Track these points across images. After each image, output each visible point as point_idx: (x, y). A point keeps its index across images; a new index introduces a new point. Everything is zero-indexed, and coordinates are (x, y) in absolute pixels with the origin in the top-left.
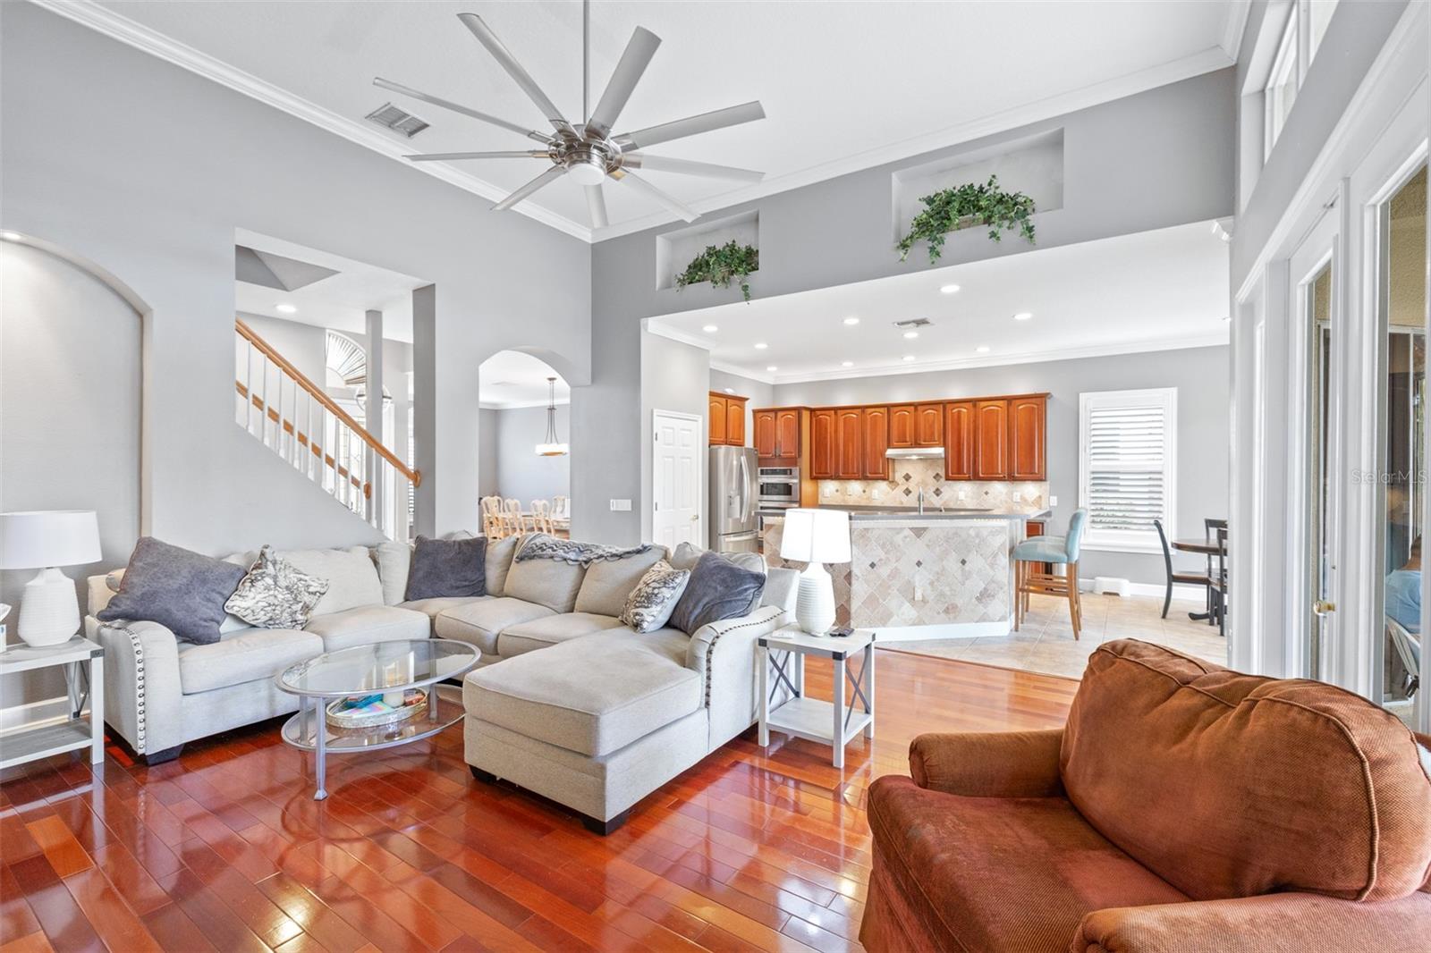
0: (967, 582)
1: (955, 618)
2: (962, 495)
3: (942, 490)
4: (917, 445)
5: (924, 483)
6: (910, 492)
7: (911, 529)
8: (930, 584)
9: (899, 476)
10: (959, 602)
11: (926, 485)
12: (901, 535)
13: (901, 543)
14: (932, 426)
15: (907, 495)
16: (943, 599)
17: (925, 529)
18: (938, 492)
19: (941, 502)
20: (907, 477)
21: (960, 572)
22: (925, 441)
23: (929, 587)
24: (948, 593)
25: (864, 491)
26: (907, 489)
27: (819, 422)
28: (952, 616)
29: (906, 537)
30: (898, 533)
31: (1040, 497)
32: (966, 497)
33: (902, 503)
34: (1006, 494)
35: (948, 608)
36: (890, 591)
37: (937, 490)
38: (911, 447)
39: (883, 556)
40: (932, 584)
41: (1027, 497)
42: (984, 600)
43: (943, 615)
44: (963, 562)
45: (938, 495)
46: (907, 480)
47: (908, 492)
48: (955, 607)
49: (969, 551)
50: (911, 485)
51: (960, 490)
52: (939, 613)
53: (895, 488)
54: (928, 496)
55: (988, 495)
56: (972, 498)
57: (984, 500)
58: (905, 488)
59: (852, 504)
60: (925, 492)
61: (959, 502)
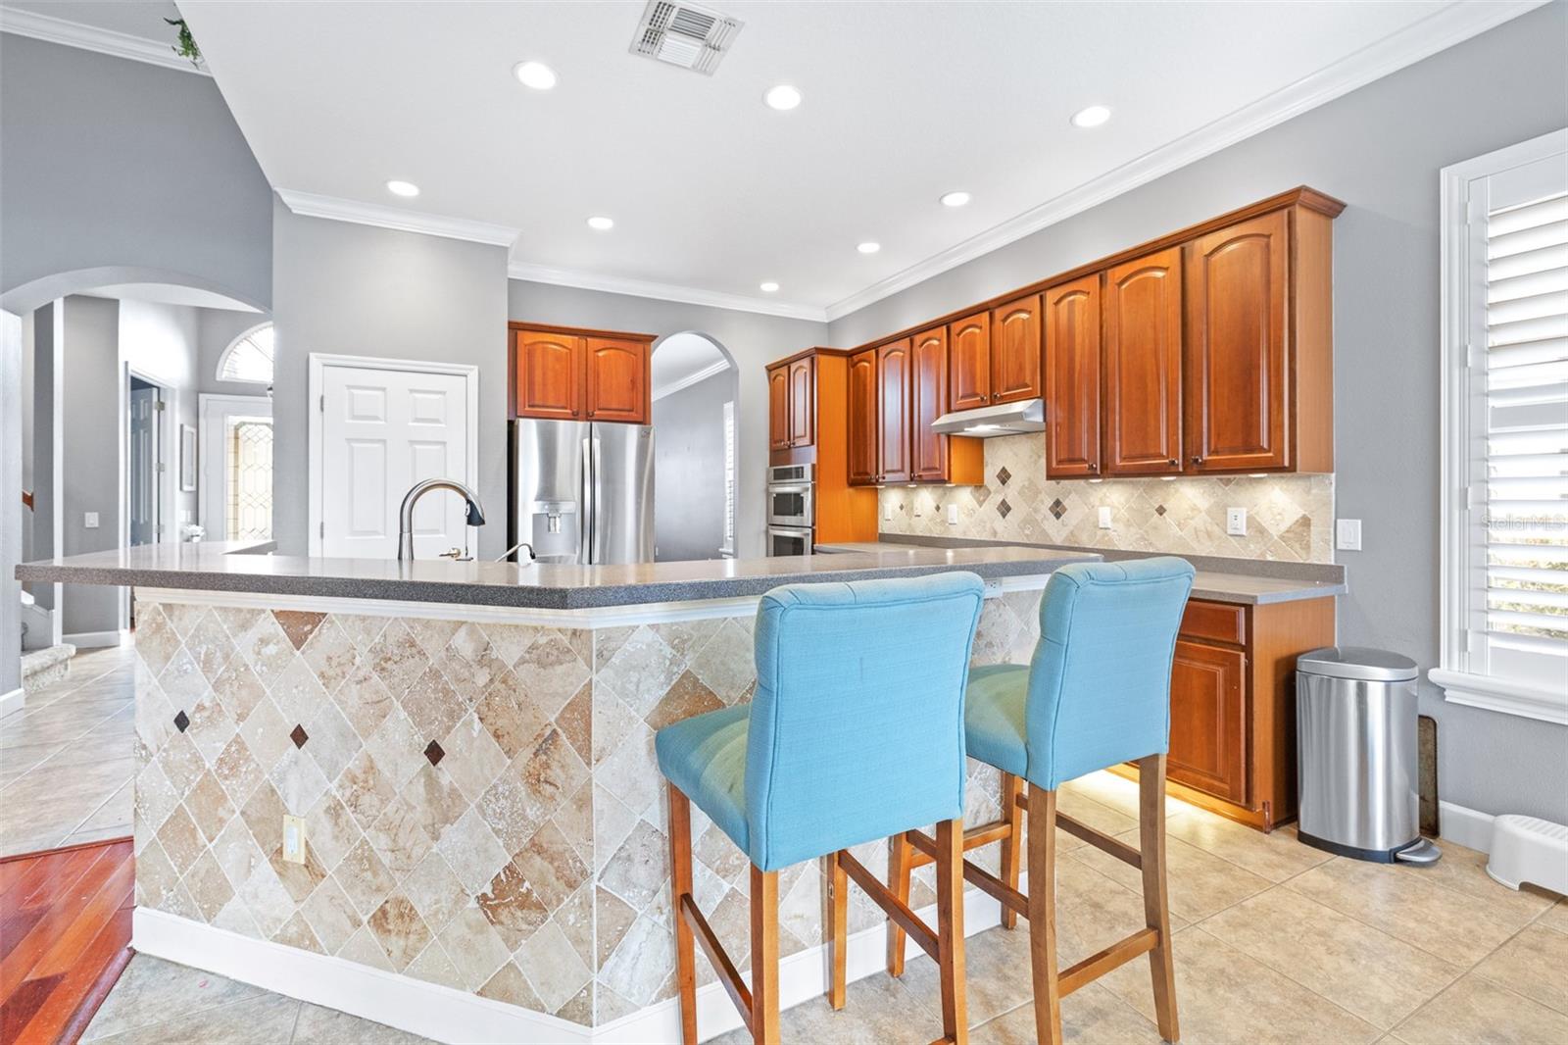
0: (446, 830)
1: (408, 955)
2: (1105, 516)
3: (1066, 503)
6: (1009, 509)
7: (278, 615)
8: (328, 810)
9: (990, 474)
10: (423, 903)
11: (1037, 492)
12: (252, 635)
13: (249, 658)
14: (1020, 352)
15: (1004, 514)
16: (368, 875)
17: (315, 618)
18: (1058, 510)
19: (1065, 533)
20: (1004, 477)
21: (420, 788)
22: (1007, 387)
23: (326, 825)
24: (386, 859)
25: (938, 508)
26: (1004, 502)
27: (857, 375)
28: (397, 944)
29: (264, 642)
30: (244, 626)
31: (1305, 522)
34: (1209, 512)
35: (383, 912)
36: (221, 813)
37: (1058, 503)
39: (207, 696)
40: (335, 812)
41: (1266, 521)
42: (504, 915)
43: (369, 933)
44: (435, 753)
45: (1058, 515)
46: (1004, 482)
47: (1005, 509)
48: (407, 914)
49: (453, 716)
50: (1011, 493)
51: (1102, 504)
52: (357, 924)
53: (984, 500)
54: (1039, 517)
55: (1165, 514)
56: (1128, 524)
57: (1155, 528)
58: (1001, 500)
59: (920, 534)
60: (1036, 511)
61: (1100, 533)
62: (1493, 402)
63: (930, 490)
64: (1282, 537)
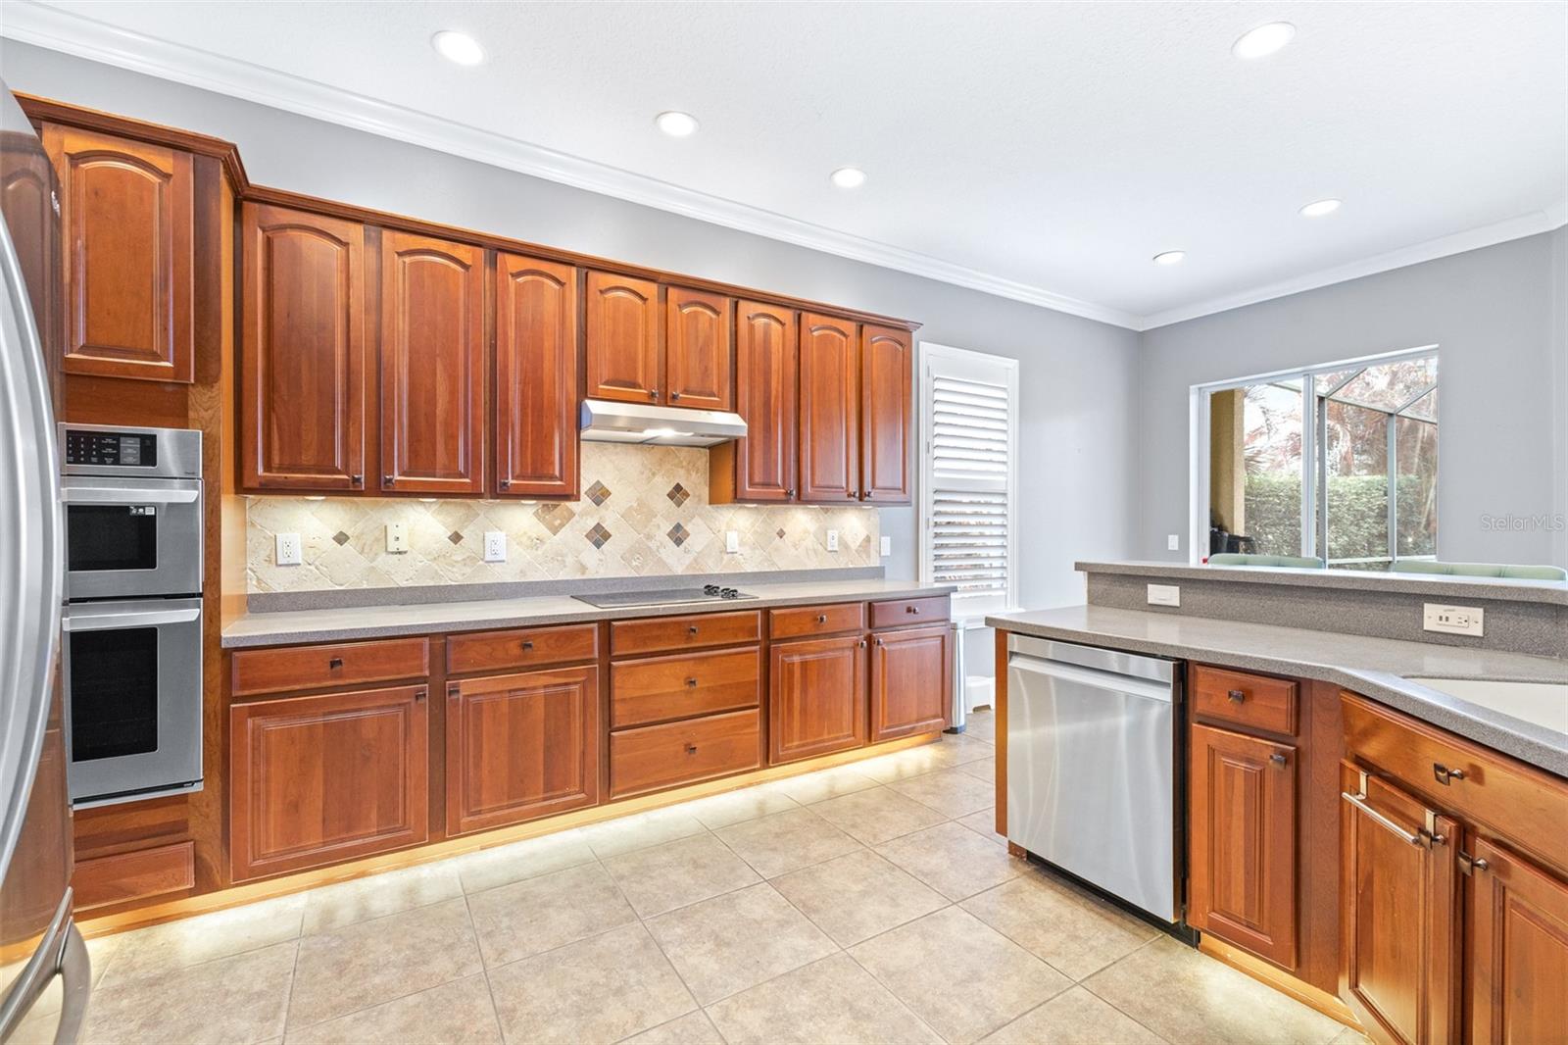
2: (733, 540)
3: (688, 528)
4: (667, 399)
5: (641, 513)
6: (606, 536)
11: (652, 515)
14: (704, 352)
15: (598, 545)
18: (678, 535)
19: (688, 559)
20: (604, 493)
22: (686, 391)
25: (456, 538)
26: (598, 528)
31: (868, 539)
32: (742, 544)
33: (583, 568)
34: (815, 533)
37: (678, 527)
38: (650, 400)
41: (849, 539)
45: (678, 542)
46: (598, 501)
47: (599, 536)
50: (609, 516)
51: (729, 528)
53: (562, 525)
54: (653, 545)
55: (784, 537)
56: (753, 548)
57: (776, 550)
58: (593, 524)
59: (404, 584)
60: (649, 537)
61: (726, 557)
62: (937, 475)
63: (434, 507)
64: (856, 551)
